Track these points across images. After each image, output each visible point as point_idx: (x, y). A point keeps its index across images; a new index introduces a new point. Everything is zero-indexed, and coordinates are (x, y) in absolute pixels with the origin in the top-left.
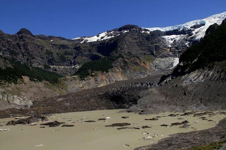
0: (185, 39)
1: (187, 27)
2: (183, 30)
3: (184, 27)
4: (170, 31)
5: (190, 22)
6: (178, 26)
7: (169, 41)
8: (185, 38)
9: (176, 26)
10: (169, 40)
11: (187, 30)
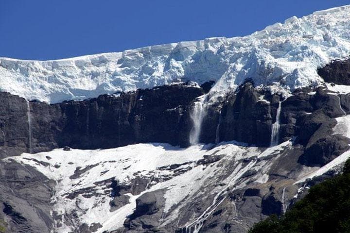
0: (253, 192)
1: (287, 65)
2: (243, 95)
3: (251, 59)
4: (103, 100)
5: (316, 15)
6: (192, 47)
7: (87, 203)
8: (262, 180)
9: (177, 55)
10: (88, 192)
11: (287, 94)
